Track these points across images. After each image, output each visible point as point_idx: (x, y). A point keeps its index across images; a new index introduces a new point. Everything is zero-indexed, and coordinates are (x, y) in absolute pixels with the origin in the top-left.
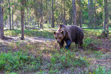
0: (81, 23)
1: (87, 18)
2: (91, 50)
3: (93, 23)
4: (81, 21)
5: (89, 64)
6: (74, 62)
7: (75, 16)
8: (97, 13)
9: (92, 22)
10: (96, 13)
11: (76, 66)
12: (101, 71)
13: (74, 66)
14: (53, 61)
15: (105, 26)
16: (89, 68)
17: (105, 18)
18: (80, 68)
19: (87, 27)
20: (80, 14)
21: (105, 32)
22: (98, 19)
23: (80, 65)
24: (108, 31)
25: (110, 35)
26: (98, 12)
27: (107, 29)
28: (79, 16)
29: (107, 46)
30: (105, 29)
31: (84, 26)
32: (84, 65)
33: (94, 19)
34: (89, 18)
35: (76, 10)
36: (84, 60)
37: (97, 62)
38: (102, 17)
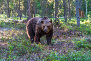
0: (35, 13)
1: (40, 8)
2: (44, 37)
3: (45, 13)
4: (35, 11)
5: (43, 49)
6: (30, 49)
7: (29, 7)
8: (48, 4)
9: (45, 11)
10: (47, 4)
11: (32, 53)
12: (54, 55)
13: (30, 52)
14: (10, 49)
15: (56, 15)
16: (43, 53)
17: (56, 8)
18: (36, 54)
19: (40, 17)
20: (33, 5)
21: (56, 21)
22: (50, 9)
23: (35, 51)
24: (58, 20)
25: (60, 23)
26: (49, 3)
27: (57, 18)
28: (33, 7)
29: (58, 33)
30: (56, 18)
31: (38, 16)
32: (39, 51)
33: (46, 9)
34: (42, 8)
35: (29, 1)
36: (39, 46)
37: (50, 47)
38: (53, 8)
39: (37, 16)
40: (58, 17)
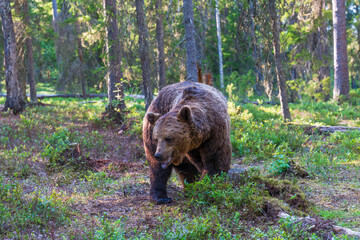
0: (33, 79)
1: (52, 62)
2: (72, 168)
3: (74, 78)
4: (34, 73)
5: (67, 215)
6: (19, 215)
7: (13, 56)
8: (83, 45)
9: (70, 74)
10: (80, 47)
11: (26, 228)
12: (110, 236)
13: (20, 226)
15: (113, 88)
16: (70, 230)
17: (112, 61)
18: (42, 233)
19: (53, 94)
20: (28, 51)
21: (113, 108)
22: (89, 65)
23: (38, 223)
24: (122, 105)
25: (129, 115)
26: (86, 43)
27: (118, 96)
28: (27, 56)
29: (121, 151)
30: (113, 97)
31: (44, 90)
32: (53, 219)
33: (75, 65)
34: (61, 62)
35: (13, 37)
36: (52, 204)
37: (95, 207)
38: (100, 60)
39: (40, 90)
40: (121, 94)
